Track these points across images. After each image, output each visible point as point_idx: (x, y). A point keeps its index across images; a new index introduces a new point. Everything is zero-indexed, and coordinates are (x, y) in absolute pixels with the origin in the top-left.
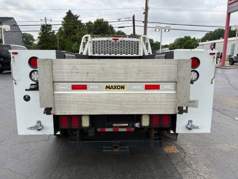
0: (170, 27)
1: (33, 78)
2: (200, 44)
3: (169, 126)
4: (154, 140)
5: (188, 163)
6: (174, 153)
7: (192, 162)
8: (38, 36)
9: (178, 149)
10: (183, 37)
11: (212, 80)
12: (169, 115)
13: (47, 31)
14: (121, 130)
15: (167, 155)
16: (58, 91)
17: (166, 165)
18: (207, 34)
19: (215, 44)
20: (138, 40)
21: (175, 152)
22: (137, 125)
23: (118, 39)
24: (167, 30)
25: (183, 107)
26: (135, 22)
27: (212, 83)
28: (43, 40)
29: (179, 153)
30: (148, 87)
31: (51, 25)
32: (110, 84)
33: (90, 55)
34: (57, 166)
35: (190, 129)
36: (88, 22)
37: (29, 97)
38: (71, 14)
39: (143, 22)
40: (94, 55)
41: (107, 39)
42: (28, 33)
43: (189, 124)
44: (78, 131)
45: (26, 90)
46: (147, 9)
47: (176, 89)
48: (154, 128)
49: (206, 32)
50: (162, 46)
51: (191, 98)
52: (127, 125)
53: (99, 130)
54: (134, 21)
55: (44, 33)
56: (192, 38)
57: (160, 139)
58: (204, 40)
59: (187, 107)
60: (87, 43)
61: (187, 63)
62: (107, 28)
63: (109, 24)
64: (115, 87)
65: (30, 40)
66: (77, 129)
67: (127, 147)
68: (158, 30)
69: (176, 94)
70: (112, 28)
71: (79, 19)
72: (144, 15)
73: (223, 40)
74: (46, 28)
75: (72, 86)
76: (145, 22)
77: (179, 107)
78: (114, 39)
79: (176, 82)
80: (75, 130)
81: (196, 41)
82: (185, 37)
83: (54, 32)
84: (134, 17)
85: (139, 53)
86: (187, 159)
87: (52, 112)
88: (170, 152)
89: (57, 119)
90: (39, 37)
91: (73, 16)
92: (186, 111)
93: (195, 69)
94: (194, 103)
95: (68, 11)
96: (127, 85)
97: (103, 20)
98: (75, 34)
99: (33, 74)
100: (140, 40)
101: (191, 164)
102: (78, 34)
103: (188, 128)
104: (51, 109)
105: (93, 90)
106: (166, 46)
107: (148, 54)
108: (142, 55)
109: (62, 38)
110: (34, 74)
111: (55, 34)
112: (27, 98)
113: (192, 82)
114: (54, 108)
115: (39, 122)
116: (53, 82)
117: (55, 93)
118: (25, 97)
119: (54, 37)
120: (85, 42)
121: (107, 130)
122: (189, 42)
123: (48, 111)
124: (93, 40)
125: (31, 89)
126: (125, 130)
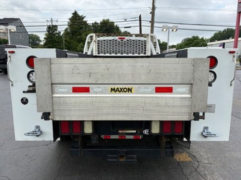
0: (177, 26)
1: (31, 79)
2: (208, 44)
3: (182, 133)
4: (165, 148)
5: (202, 173)
6: (186, 162)
7: (206, 172)
8: (45, 36)
9: (190, 156)
10: (190, 37)
11: (232, 82)
12: (183, 121)
13: (52, 32)
14: (128, 137)
15: (179, 164)
16: (57, 93)
17: (178, 176)
18: (216, 33)
19: (224, 44)
20: (145, 39)
21: (187, 160)
22: (146, 132)
23: (124, 38)
24: (175, 30)
25: (199, 113)
26: (142, 22)
27: (231, 85)
28: (49, 41)
29: (191, 162)
30: (158, 90)
31: (56, 26)
32: (116, 87)
33: (94, 55)
34: (58, 175)
35: (206, 137)
36: (94, 22)
37: (27, 100)
38: (77, 14)
39: (150, 22)
40: (99, 55)
41: (113, 38)
42: (34, 34)
43: (204, 131)
44: (80, 138)
45: (24, 92)
46: (154, 8)
47: (191, 92)
48: (165, 136)
49: (215, 32)
50: (169, 46)
51: (209, 102)
52: (135, 132)
53: (103, 137)
54: (140, 20)
55: (50, 34)
56: (200, 38)
57: (171, 148)
58: (212, 40)
59: (204, 113)
60: (92, 43)
61: (204, 62)
62: (113, 28)
63: (115, 24)
64: (121, 89)
65: (36, 41)
66: (79, 136)
67: (135, 156)
68: (165, 30)
69: (191, 98)
70: (117, 28)
71: (85, 20)
72: (151, 14)
73: (233, 40)
74: (52, 29)
75: (73, 88)
76: (152, 22)
77: (194, 113)
78: (120, 38)
79: (192, 84)
80: (76, 137)
81: (204, 41)
82: (193, 37)
83: (60, 33)
84: (140, 16)
85: (147, 53)
86: (201, 169)
87: (50, 117)
88: (182, 160)
89: (57, 125)
90: (45, 38)
91: (78, 16)
92: (203, 118)
93: (212, 70)
94: (210, 108)
95: (74, 12)
96: (134, 87)
97: (108, 20)
98: (81, 34)
99: (31, 75)
100: (148, 39)
101: (205, 175)
102: (83, 35)
103: (203, 136)
104: (49, 114)
105: (96, 93)
106: (173, 47)
107: (156, 54)
108: (149, 55)
109: (68, 39)
110: (33, 75)
111: (61, 34)
112: (25, 101)
113: (210, 85)
114: (53, 112)
115: (38, 127)
116: (52, 84)
117: (54, 95)
118: (22, 100)
119: (60, 37)
120: (90, 41)
121: (113, 137)
122: (197, 42)
123: (46, 116)
124: (98, 39)
125: (29, 92)
126: (132, 137)
